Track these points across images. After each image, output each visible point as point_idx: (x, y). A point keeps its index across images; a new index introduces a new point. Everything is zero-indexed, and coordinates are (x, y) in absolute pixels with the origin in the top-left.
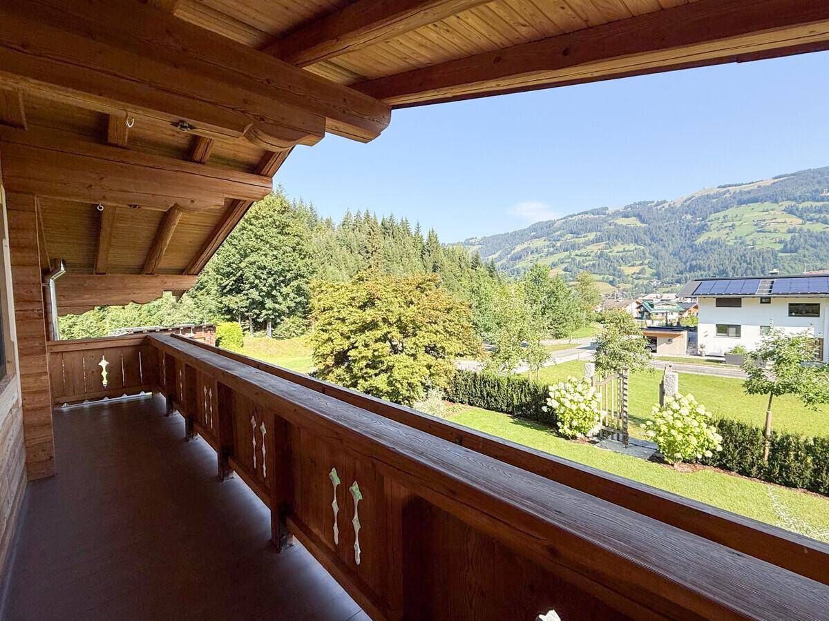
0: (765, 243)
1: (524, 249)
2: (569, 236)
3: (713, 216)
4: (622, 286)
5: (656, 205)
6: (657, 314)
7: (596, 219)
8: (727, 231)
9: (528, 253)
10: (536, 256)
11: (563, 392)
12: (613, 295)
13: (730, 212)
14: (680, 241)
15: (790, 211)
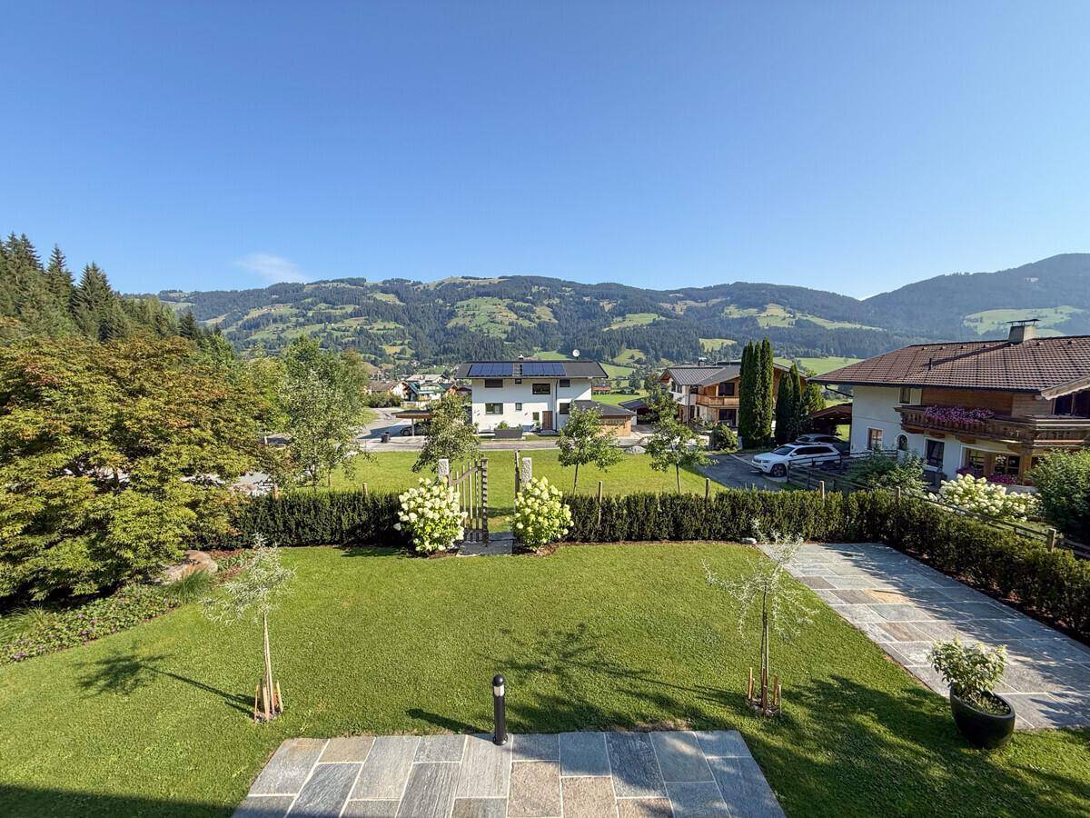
0: (496, 332)
1: (263, 315)
2: (323, 305)
3: (459, 304)
4: (385, 366)
5: (412, 285)
6: (423, 395)
7: (353, 290)
8: (470, 318)
9: (269, 321)
10: (281, 326)
11: (420, 500)
12: (376, 376)
13: (471, 302)
14: (434, 325)
15: (510, 308)
